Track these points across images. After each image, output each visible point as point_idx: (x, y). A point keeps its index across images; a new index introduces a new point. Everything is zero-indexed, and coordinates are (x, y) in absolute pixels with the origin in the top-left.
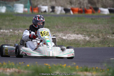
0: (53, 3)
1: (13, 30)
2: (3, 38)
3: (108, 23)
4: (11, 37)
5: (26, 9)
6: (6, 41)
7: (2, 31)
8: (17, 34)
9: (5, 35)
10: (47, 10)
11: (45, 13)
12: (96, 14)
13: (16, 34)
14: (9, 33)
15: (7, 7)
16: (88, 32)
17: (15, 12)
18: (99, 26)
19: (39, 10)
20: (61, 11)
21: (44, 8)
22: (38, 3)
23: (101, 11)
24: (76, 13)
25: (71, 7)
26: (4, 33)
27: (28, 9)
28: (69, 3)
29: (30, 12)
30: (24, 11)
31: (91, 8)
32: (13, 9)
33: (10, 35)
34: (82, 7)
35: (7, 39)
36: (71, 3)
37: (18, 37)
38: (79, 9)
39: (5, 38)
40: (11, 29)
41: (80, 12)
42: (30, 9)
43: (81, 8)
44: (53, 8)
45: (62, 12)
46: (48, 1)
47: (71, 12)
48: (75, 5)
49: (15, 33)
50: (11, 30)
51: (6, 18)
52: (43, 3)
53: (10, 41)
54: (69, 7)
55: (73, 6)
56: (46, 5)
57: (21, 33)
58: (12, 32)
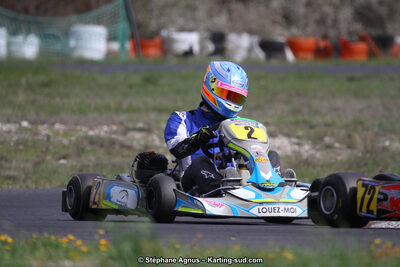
0: (221, 21)
1: (31, 123)
4: (21, 147)
5: (115, 46)
8: (45, 139)
10: (196, 49)
11: (190, 60)
13: (40, 137)
14: (17, 133)
15: (44, 37)
18: (369, 107)
19: (165, 46)
20: (250, 50)
21: (184, 42)
22: (163, 20)
24: (308, 58)
25: (287, 34)
27: (123, 46)
28: (279, 18)
29: (132, 56)
31: (362, 39)
32: (67, 44)
33: (18, 143)
34: (332, 33)
36: (288, 19)
37: (44, 149)
38: (316, 44)
40: (26, 120)
41: (321, 53)
42: (128, 45)
43: (325, 37)
44: (218, 39)
45: (253, 56)
46: (201, 13)
47: (290, 55)
48: (306, 25)
49: (36, 134)
50: (25, 124)
51: (23, 81)
52: (181, 21)
53: (11, 162)
54: (280, 35)
55: (295, 31)
56: (191, 30)
57: (61, 132)
58: (26, 129)
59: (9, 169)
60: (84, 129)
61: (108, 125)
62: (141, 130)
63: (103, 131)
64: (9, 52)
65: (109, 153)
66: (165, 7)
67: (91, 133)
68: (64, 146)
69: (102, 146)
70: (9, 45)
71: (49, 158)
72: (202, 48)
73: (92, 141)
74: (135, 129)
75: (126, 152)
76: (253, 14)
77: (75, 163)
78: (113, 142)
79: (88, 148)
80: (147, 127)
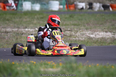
5: (62, 7)
7: (27, 29)
9: (29, 34)
10: (84, 7)
11: (83, 10)
14: (34, 32)
15: (41, 4)
17: (50, 9)
19: (75, 7)
21: (81, 5)
25: (110, 3)
26: (28, 32)
29: (66, 10)
30: (60, 9)
40: (37, 28)
42: (65, 6)
44: (91, 5)
45: (100, 9)
47: (111, 9)
51: (36, 17)
54: (108, 4)
55: (112, 2)
56: (83, 2)
62: (69, 31)
64: (32, 9)
70: (32, 6)
72: (86, 7)
74: (67, 30)
75: (65, 37)
80: (71, 30)
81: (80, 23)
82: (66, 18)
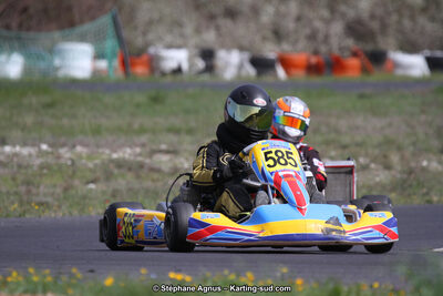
0: (210, 37)
1: (50, 145)
2: (14, 179)
3: (423, 112)
4: (45, 171)
5: (103, 64)
6: (23, 189)
7: (8, 149)
8: (69, 163)
9: (20, 166)
10: (185, 66)
11: (179, 77)
12: (377, 76)
13: (62, 161)
14: (38, 157)
15: (27, 56)
16: (344, 147)
17: (61, 74)
18: (390, 125)
19: (153, 64)
20: (241, 67)
21: (172, 58)
22: (150, 36)
23: (396, 65)
24: (300, 75)
25: (278, 50)
26: (15, 160)
27: (110, 63)
28: (269, 34)
30: (96, 73)
31: (355, 54)
33: (42, 167)
34: (323, 49)
35: (28, 183)
36: (278, 35)
37: (70, 172)
38: (308, 60)
39: (20, 178)
40: (45, 143)
41: (314, 69)
42: (116, 63)
43: (316, 53)
44: (208, 54)
45: (244, 73)
46: (189, 30)
47: (281, 72)
48: (296, 41)
49: (59, 157)
50: (44, 147)
51: (26, 101)
52: (168, 38)
53: (38, 187)
54: (270, 52)
55: (286, 47)
56: (179, 47)
57: (84, 155)
58: (47, 153)
59: (38, 194)
60: (107, 151)
61: (130, 147)
63: (126, 153)
65: (138, 177)
66: (150, 23)
67: (115, 156)
68: (90, 170)
69: (130, 169)
71: (76, 182)
72: (191, 65)
73: (120, 164)
74: (161, 151)
75: (156, 176)
76: (241, 30)
77: (105, 188)
78: (141, 166)
79: (116, 171)
80: (171, 149)
81: (193, 124)
82: (138, 106)
